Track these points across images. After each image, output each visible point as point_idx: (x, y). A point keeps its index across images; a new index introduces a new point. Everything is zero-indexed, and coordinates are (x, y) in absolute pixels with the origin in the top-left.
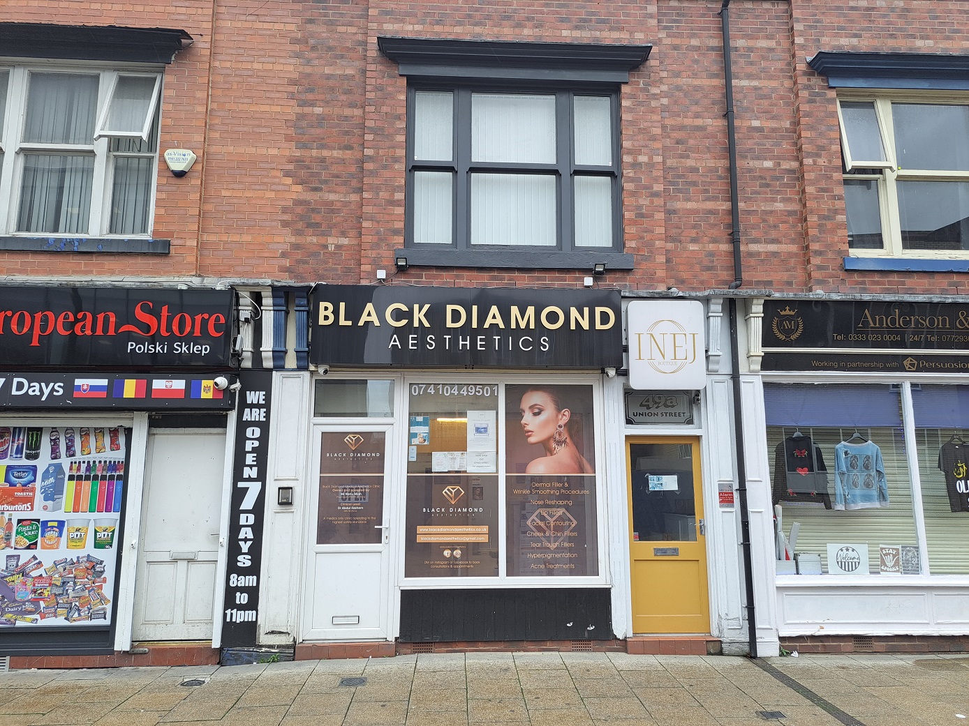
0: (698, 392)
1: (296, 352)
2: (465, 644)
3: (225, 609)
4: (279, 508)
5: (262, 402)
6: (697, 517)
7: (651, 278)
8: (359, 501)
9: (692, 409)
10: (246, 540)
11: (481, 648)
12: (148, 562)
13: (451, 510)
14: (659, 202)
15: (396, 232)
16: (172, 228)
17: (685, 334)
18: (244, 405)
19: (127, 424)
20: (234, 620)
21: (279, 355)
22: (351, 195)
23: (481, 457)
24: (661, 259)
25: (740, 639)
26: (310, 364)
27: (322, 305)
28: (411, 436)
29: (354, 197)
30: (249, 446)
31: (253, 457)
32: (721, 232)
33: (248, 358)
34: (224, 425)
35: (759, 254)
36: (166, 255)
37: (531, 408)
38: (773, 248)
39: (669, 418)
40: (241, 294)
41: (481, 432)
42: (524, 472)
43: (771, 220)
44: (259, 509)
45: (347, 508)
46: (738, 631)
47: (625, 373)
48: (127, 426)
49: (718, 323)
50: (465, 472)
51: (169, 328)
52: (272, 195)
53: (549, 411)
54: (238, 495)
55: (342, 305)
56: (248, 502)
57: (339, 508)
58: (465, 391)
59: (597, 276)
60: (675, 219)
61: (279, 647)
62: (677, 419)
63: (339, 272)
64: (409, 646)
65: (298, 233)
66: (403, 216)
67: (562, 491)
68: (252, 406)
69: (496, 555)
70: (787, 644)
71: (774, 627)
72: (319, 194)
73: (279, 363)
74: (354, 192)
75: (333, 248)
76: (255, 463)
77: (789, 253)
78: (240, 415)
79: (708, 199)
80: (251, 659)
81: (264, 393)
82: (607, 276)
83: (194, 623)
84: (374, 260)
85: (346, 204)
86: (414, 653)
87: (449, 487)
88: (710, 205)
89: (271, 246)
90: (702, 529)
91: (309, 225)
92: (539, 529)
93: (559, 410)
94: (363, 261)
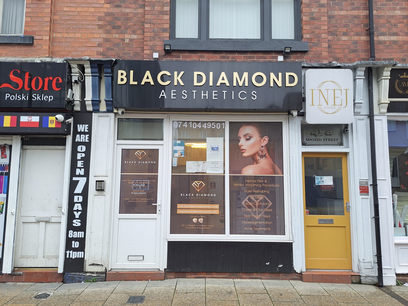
0: (346, 126)
1: (106, 101)
2: (205, 273)
3: (66, 250)
4: (96, 193)
5: (86, 131)
6: (345, 201)
7: (319, 56)
8: (144, 189)
9: (342, 136)
10: (78, 211)
11: (215, 276)
12: (23, 222)
13: (197, 195)
14: (324, 10)
15: (164, 30)
16: (35, 29)
17: (341, 90)
18: (76, 132)
19: (9, 143)
20: (71, 257)
21: (96, 103)
22: (139, 9)
23: (215, 165)
24: (326, 45)
25: (372, 275)
26: (114, 109)
27: (120, 72)
28: (174, 152)
29: (140, 11)
30: (79, 156)
31: (82, 163)
32: (361, 29)
33: (78, 105)
34: (64, 144)
35: (385, 42)
36: (31, 45)
37: (245, 136)
38: (394, 38)
39: (328, 142)
40: (72, 65)
41: (214, 150)
42: (241, 174)
43: (393, 21)
44: (85, 193)
45: (137, 193)
46: (370, 270)
47: (302, 115)
48: (9, 144)
49: (361, 83)
50: (206, 173)
51: (30, 86)
52: (92, 10)
53: (256, 137)
54: (73, 185)
55: (132, 72)
56: (79, 189)
57: (132, 193)
58: (205, 126)
59: (286, 55)
60: (333, 21)
61: (97, 273)
62: (333, 142)
63: (132, 55)
64: (172, 274)
65: (108, 32)
66: (169, 20)
67: (263, 185)
68: (81, 133)
69: (224, 221)
70: (400, 278)
71: (393, 268)
72: (120, 9)
73: (96, 108)
74: (140, 8)
75: (128, 41)
76: (83, 166)
77: (404, 41)
78: (74, 138)
79: (354, 9)
80: (81, 280)
81: (88, 125)
82: (292, 56)
83: (49, 258)
84: (152, 47)
85: (135, 15)
86: (176, 278)
87: (196, 182)
88: (355, 13)
89: (92, 40)
90: (348, 208)
91: (114, 28)
92: (250, 207)
93: (262, 136)
94: (145, 48)
